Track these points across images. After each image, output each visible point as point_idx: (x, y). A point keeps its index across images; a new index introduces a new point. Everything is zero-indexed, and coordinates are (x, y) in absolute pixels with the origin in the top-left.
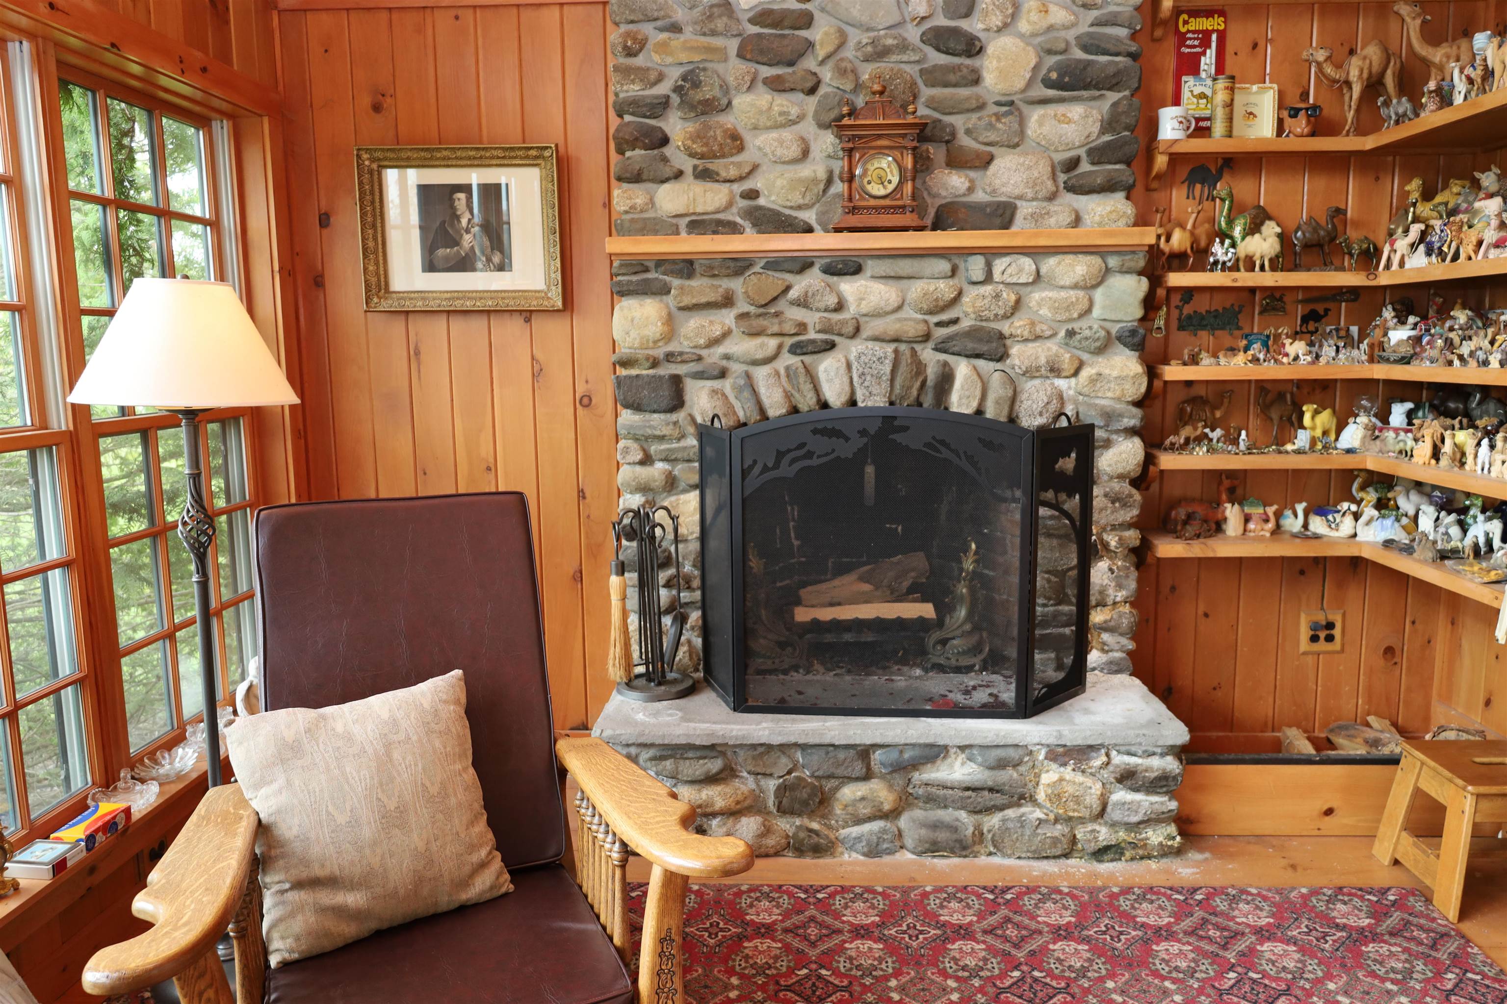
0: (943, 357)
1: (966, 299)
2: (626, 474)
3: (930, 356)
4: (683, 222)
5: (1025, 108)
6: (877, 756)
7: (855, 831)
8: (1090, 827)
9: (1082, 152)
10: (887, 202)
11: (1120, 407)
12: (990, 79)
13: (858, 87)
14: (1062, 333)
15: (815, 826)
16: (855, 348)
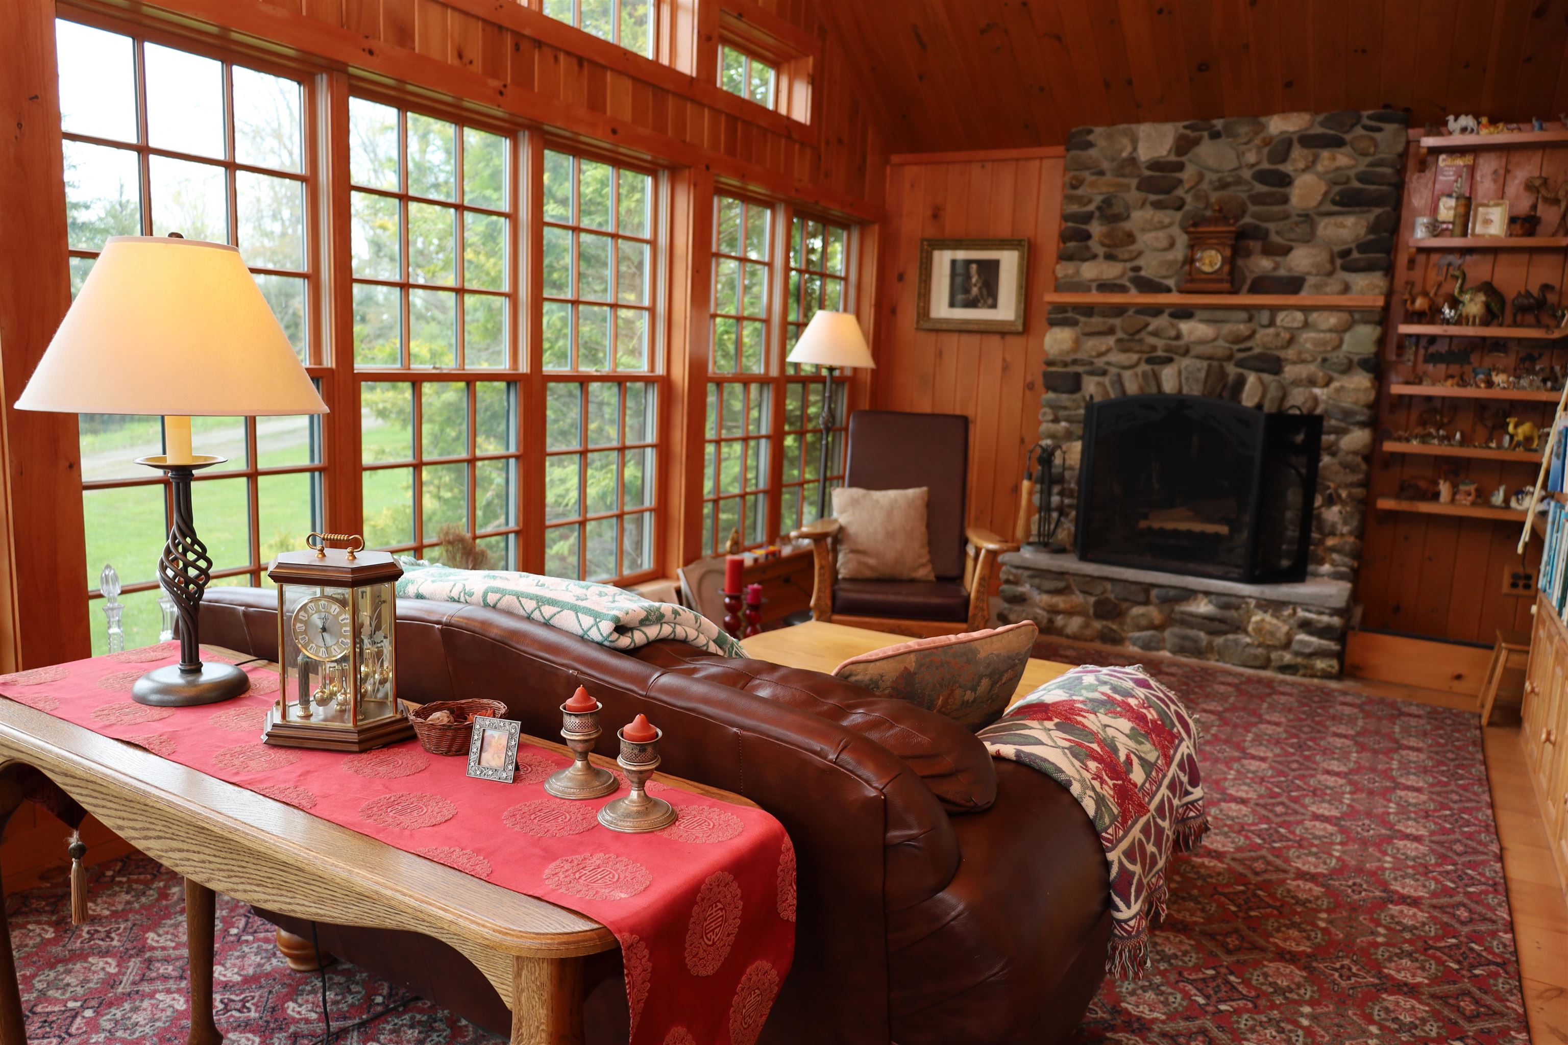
0: (1239, 370)
1: (1258, 336)
2: (1045, 427)
3: (1232, 370)
4: (1094, 285)
5: (1316, 218)
6: (1154, 592)
7: (1137, 634)
8: (1280, 653)
9: (1353, 246)
10: (1213, 276)
11: (1356, 408)
12: (1295, 200)
13: (1208, 205)
14: (1319, 359)
15: (1114, 627)
16: (1186, 362)
